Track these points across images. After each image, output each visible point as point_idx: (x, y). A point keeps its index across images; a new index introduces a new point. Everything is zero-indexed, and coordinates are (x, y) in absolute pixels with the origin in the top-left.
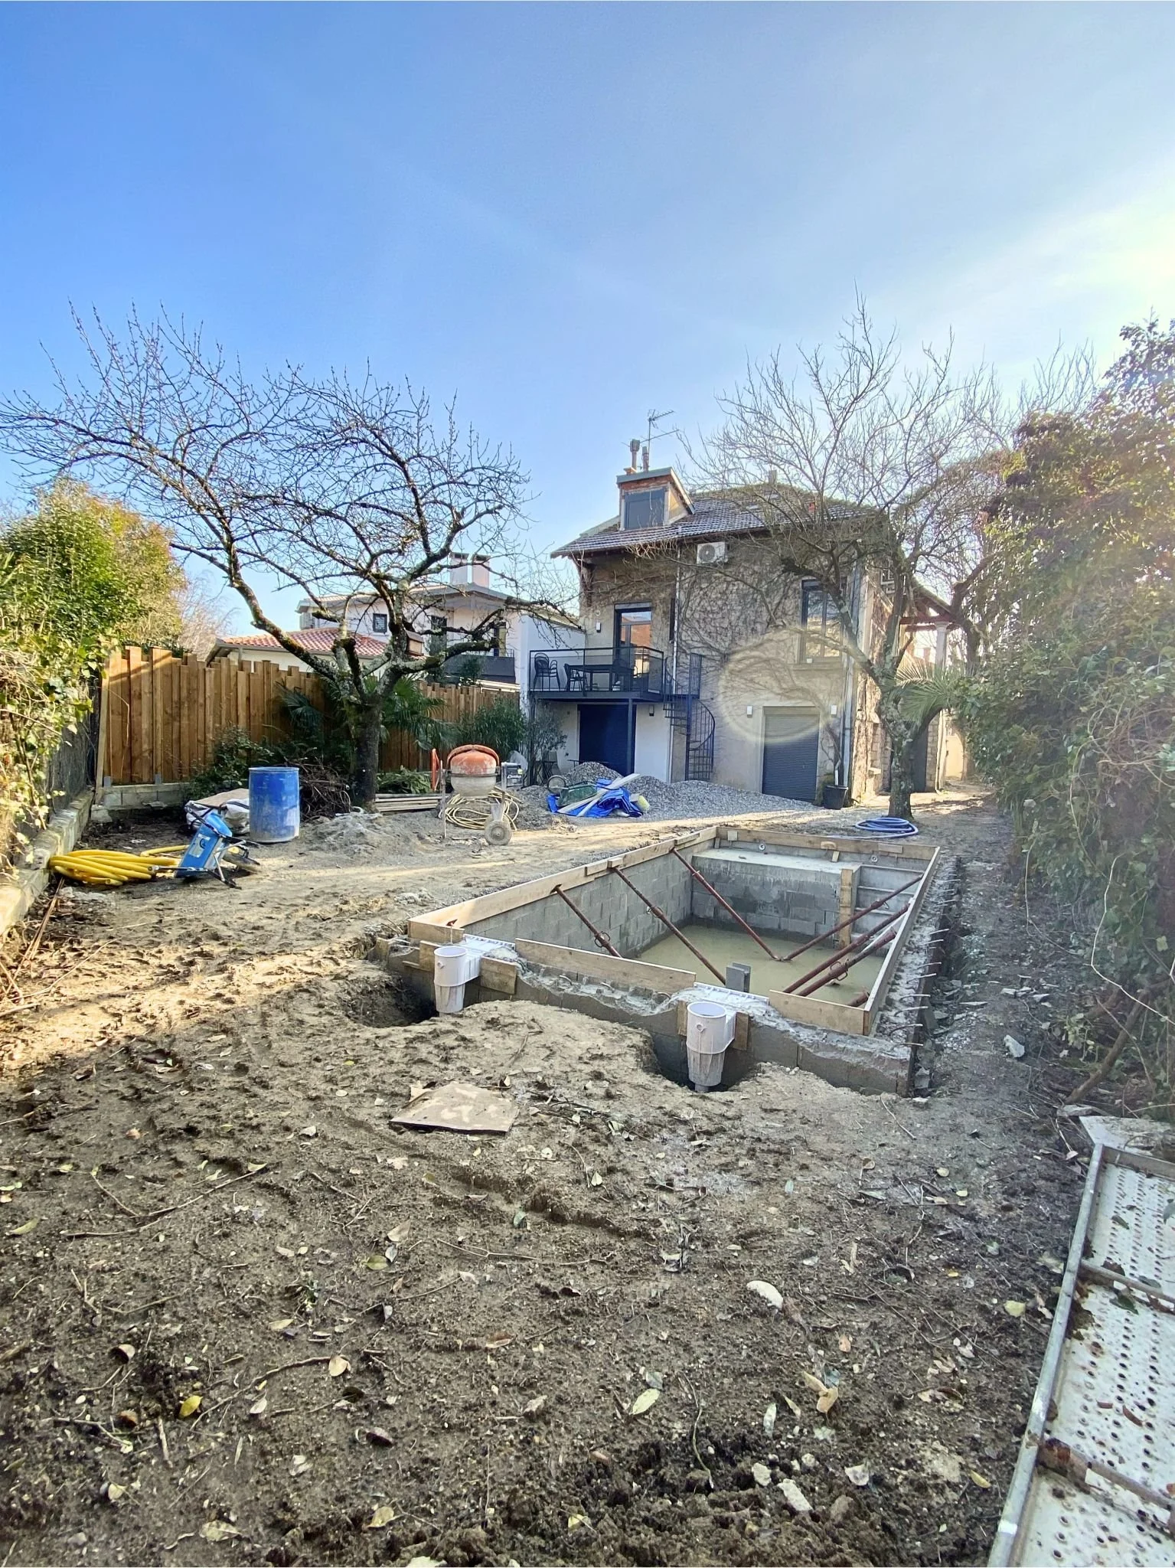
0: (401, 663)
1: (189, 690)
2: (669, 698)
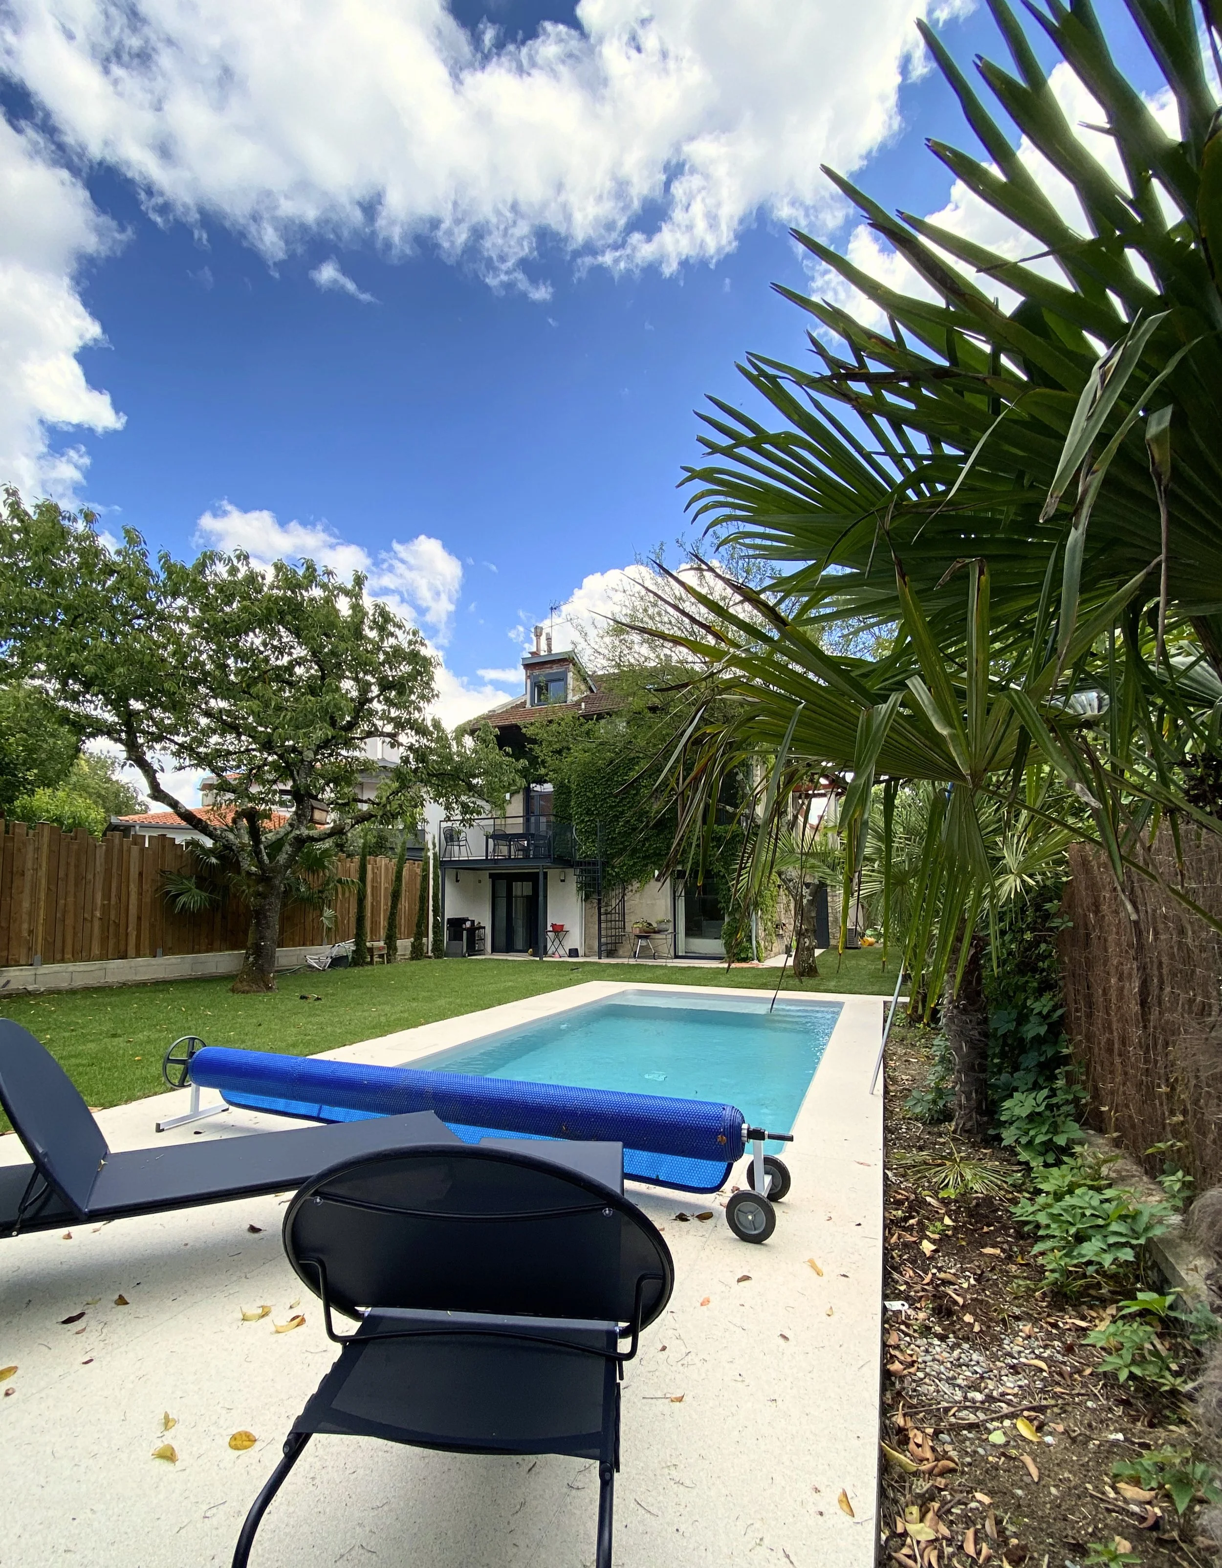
0: (305, 832)
1: (77, 866)
2: (579, 864)
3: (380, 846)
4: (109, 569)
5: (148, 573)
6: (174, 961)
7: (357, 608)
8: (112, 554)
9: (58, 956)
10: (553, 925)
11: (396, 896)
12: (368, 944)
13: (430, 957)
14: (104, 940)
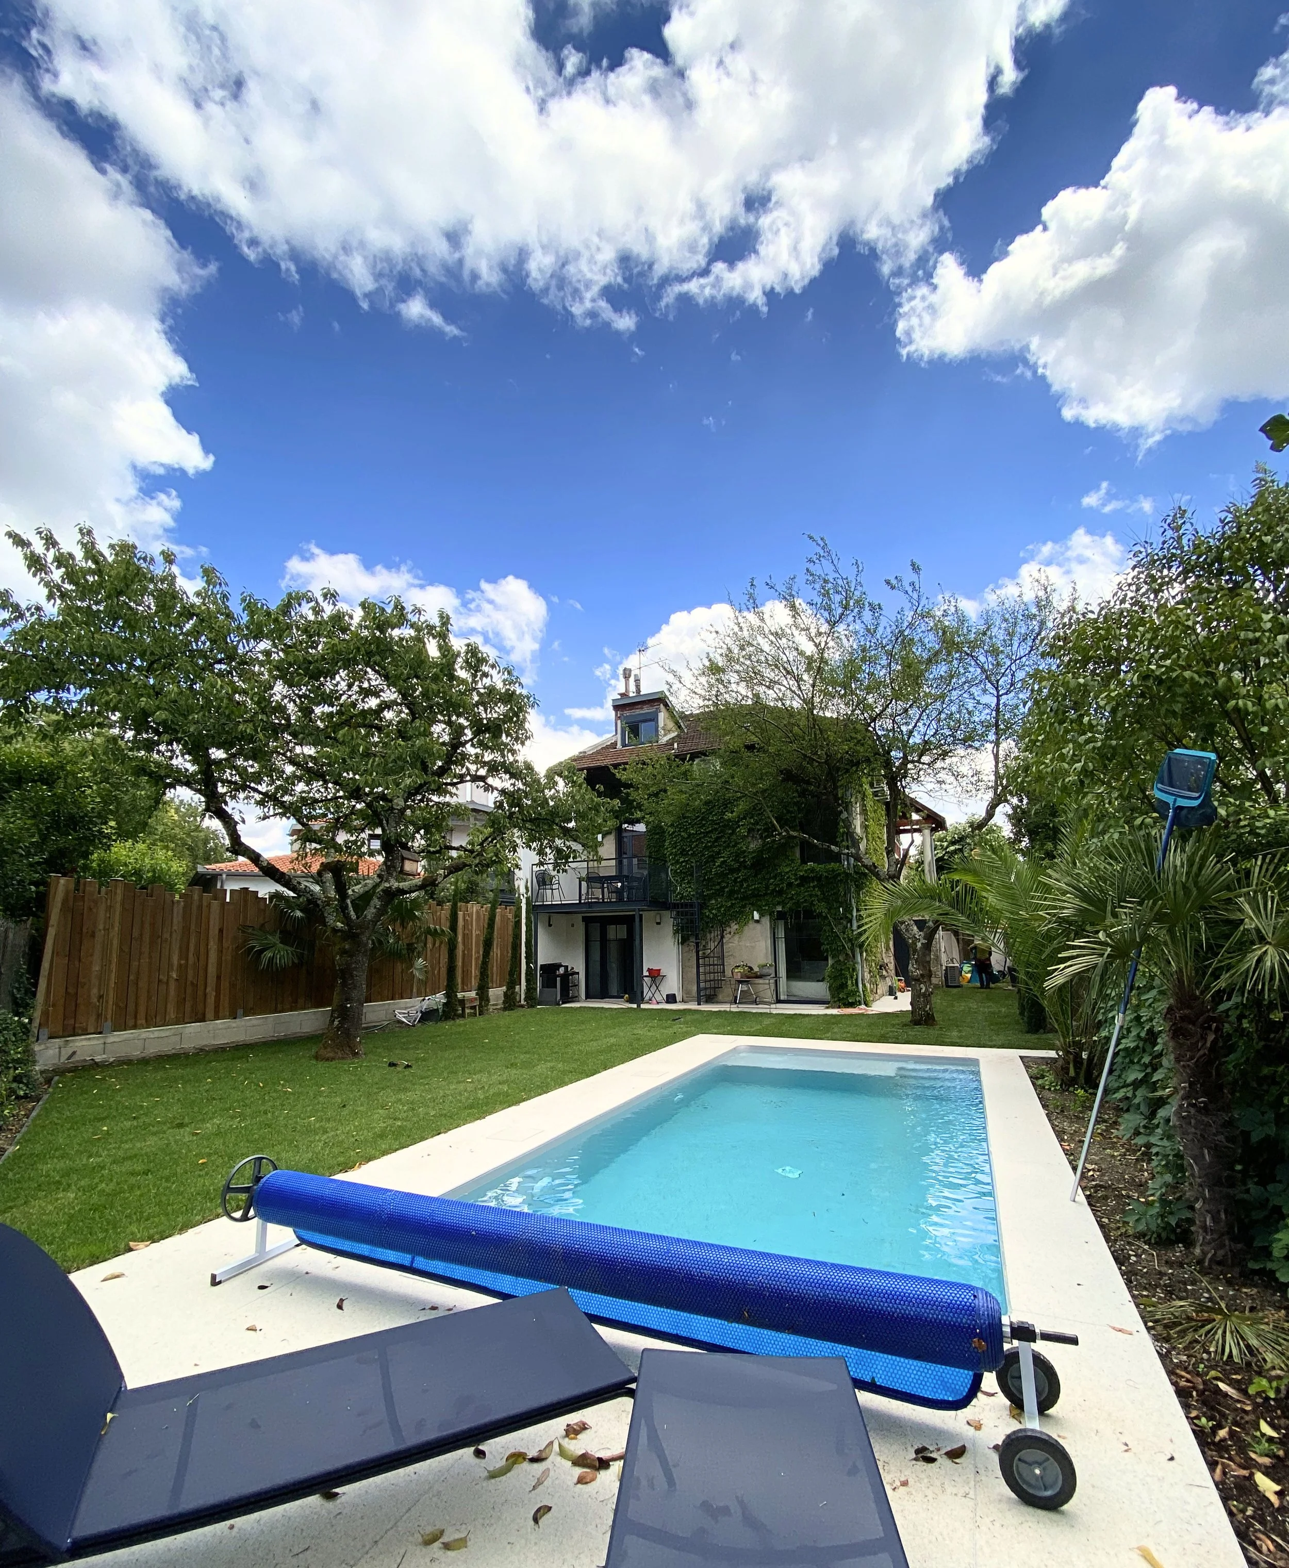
0: (395, 884)
1: (153, 925)
2: (675, 906)
3: (471, 892)
4: (188, 612)
5: (229, 616)
6: (255, 1022)
7: (445, 649)
8: (191, 595)
9: (131, 1022)
10: (649, 970)
11: (488, 944)
12: (460, 995)
13: (522, 1006)
14: (181, 1002)
